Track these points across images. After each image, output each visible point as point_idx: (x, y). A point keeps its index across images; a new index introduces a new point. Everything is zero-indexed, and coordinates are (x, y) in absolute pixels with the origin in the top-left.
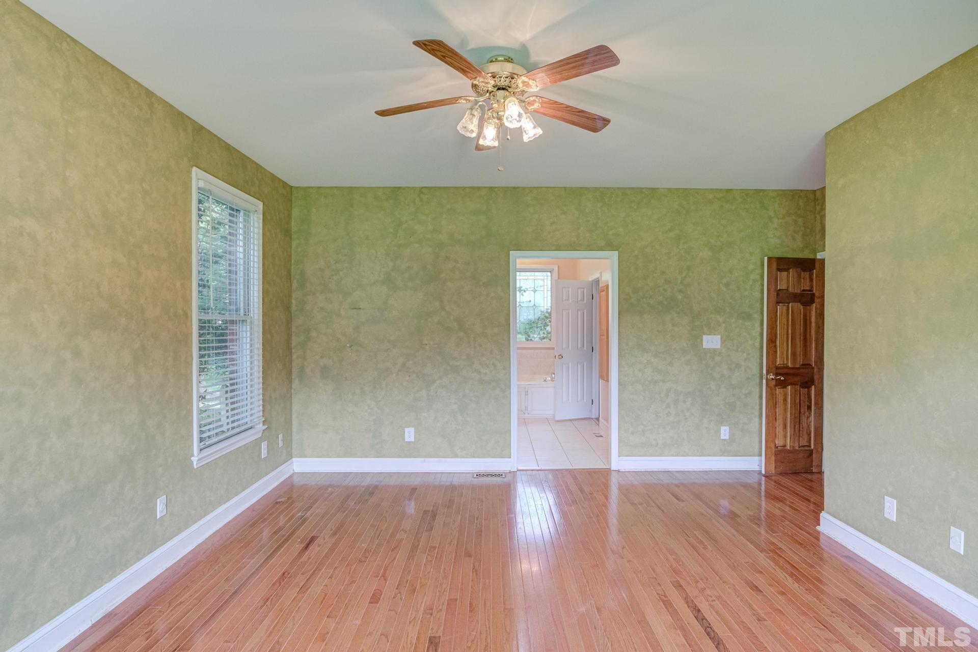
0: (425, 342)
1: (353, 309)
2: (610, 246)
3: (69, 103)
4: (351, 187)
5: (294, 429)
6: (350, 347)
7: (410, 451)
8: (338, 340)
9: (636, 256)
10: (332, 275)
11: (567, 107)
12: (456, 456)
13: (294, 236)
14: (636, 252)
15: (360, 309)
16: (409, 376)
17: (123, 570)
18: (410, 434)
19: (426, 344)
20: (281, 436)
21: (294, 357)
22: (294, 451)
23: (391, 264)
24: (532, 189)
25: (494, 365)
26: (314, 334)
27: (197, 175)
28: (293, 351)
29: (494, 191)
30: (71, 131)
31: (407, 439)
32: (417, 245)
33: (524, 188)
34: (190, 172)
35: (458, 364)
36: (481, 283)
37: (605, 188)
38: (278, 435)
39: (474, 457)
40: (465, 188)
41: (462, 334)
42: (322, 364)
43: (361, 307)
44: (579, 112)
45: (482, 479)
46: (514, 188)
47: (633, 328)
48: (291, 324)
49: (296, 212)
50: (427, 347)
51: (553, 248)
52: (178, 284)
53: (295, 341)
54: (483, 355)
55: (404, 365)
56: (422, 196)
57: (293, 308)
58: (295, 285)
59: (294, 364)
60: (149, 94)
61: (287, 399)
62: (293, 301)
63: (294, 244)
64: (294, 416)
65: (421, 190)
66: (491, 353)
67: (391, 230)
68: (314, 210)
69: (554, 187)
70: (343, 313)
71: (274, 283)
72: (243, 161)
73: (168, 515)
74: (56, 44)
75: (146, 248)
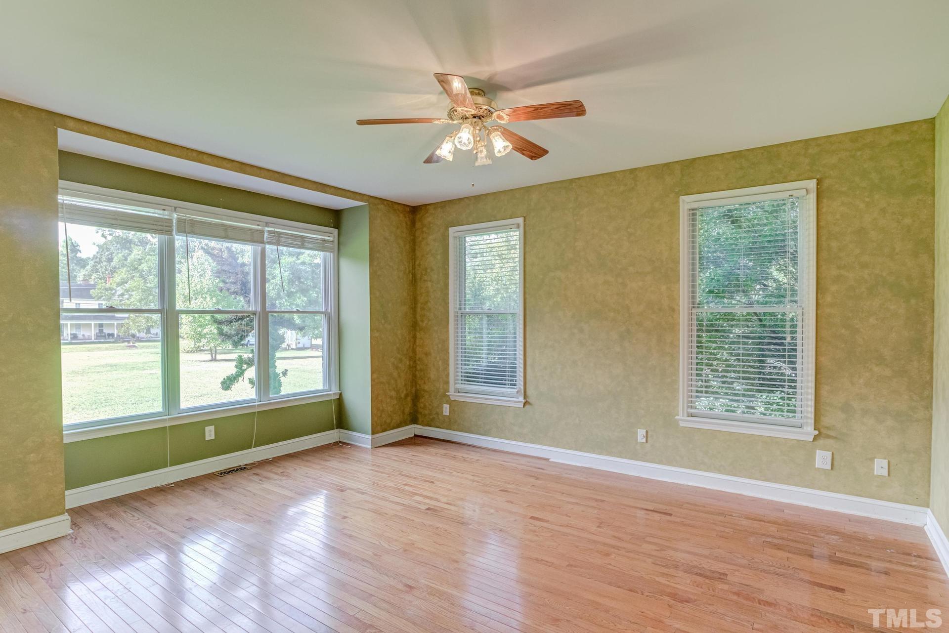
3: (577, 210)
5: (932, 468)
13: (936, 189)
20: (881, 463)
22: (931, 500)
27: (684, 201)
28: (934, 355)
34: (677, 202)
38: (873, 457)
49: (937, 153)
57: (935, 294)
58: (936, 259)
62: (936, 283)
63: (936, 200)
64: (933, 449)
71: (864, 266)
72: (770, 153)
73: (648, 445)
74: (570, 187)
75: (631, 269)
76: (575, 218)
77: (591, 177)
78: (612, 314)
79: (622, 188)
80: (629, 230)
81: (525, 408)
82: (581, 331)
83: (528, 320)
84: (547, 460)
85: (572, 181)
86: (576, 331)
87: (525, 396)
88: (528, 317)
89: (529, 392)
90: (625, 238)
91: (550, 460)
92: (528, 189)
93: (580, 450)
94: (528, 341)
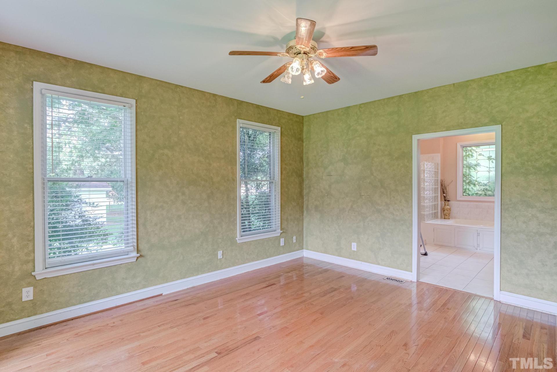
0: (363, 194)
1: (328, 176)
2: (494, 121)
3: (180, 108)
4: (327, 111)
5: (304, 236)
6: (327, 196)
7: (353, 256)
8: (322, 192)
9: (520, 126)
10: (319, 158)
11: (342, 49)
12: (379, 264)
13: (304, 140)
14: (520, 124)
15: (331, 175)
16: (354, 213)
17: (202, 274)
18: (354, 246)
19: (363, 195)
20: (294, 238)
21: (304, 200)
22: (304, 246)
23: (345, 150)
24: (427, 91)
25: (402, 210)
26: (312, 189)
27: (239, 122)
28: (304, 197)
29: (402, 98)
30: (181, 118)
31: (353, 249)
32: (358, 138)
33: (422, 91)
34: (236, 121)
35: (381, 208)
36: (394, 158)
37: (488, 76)
38: (293, 236)
39: (389, 267)
40: (384, 100)
41: (382, 190)
42: (315, 204)
43: (332, 174)
44: (351, 48)
45: (389, 282)
46: (416, 93)
47: (517, 187)
48: (303, 184)
49: (305, 129)
50: (363, 197)
51: (444, 130)
52: (229, 167)
53: (305, 192)
54: (395, 203)
55: (352, 207)
56: (361, 109)
57: (304, 176)
58: (305, 164)
59: (304, 203)
60: (214, 95)
61: (300, 220)
62: (304, 172)
63: (304, 144)
64: (304, 229)
65: (360, 106)
66: (400, 202)
67: (345, 131)
68: (312, 126)
69: (445, 86)
70: (324, 178)
71: (290, 164)
72: (268, 110)
73: (224, 259)
74: (175, 90)
75: (213, 154)
76: (179, 113)
77: (191, 89)
78: (203, 182)
79: (209, 104)
80: (212, 131)
81: (137, 261)
82: (183, 194)
83: (139, 187)
84: (161, 295)
85: (177, 86)
86: (180, 194)
87: (138, 251)
88: (139, 184)
89: (141, 247)
90: (210, 135)
91: (163, 294)
92: (140, 78)
93: (184, 278)
94: (139, 204)
